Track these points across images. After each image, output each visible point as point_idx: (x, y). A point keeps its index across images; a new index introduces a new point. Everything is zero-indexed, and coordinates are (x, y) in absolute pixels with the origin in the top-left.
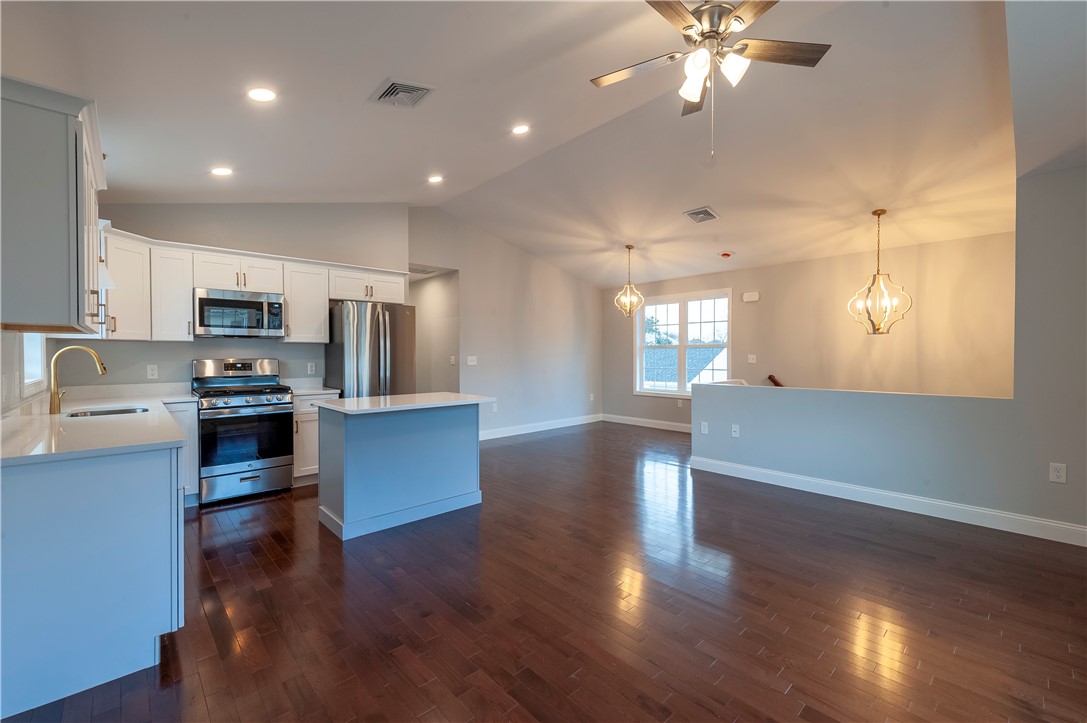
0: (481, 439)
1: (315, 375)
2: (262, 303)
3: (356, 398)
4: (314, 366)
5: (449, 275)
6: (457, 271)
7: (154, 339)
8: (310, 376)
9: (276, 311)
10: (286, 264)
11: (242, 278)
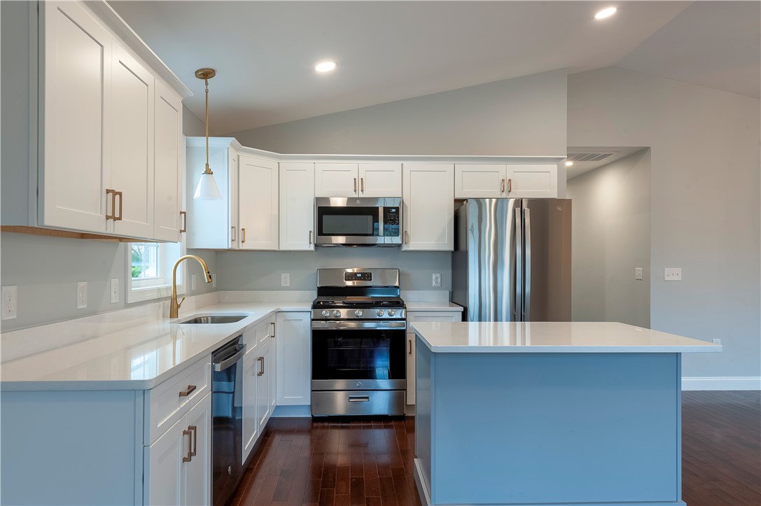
0: (683, 389)
1: (441, 288)
2: (378, 208)
3: (492, 322)
4: (439, 277)
5: (633, 156)
6: (649, 148)
7: (281, 249)
8: (436, 288)
9: (393, 216)
10: (406, 163)
11: (359, 183)
